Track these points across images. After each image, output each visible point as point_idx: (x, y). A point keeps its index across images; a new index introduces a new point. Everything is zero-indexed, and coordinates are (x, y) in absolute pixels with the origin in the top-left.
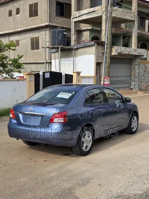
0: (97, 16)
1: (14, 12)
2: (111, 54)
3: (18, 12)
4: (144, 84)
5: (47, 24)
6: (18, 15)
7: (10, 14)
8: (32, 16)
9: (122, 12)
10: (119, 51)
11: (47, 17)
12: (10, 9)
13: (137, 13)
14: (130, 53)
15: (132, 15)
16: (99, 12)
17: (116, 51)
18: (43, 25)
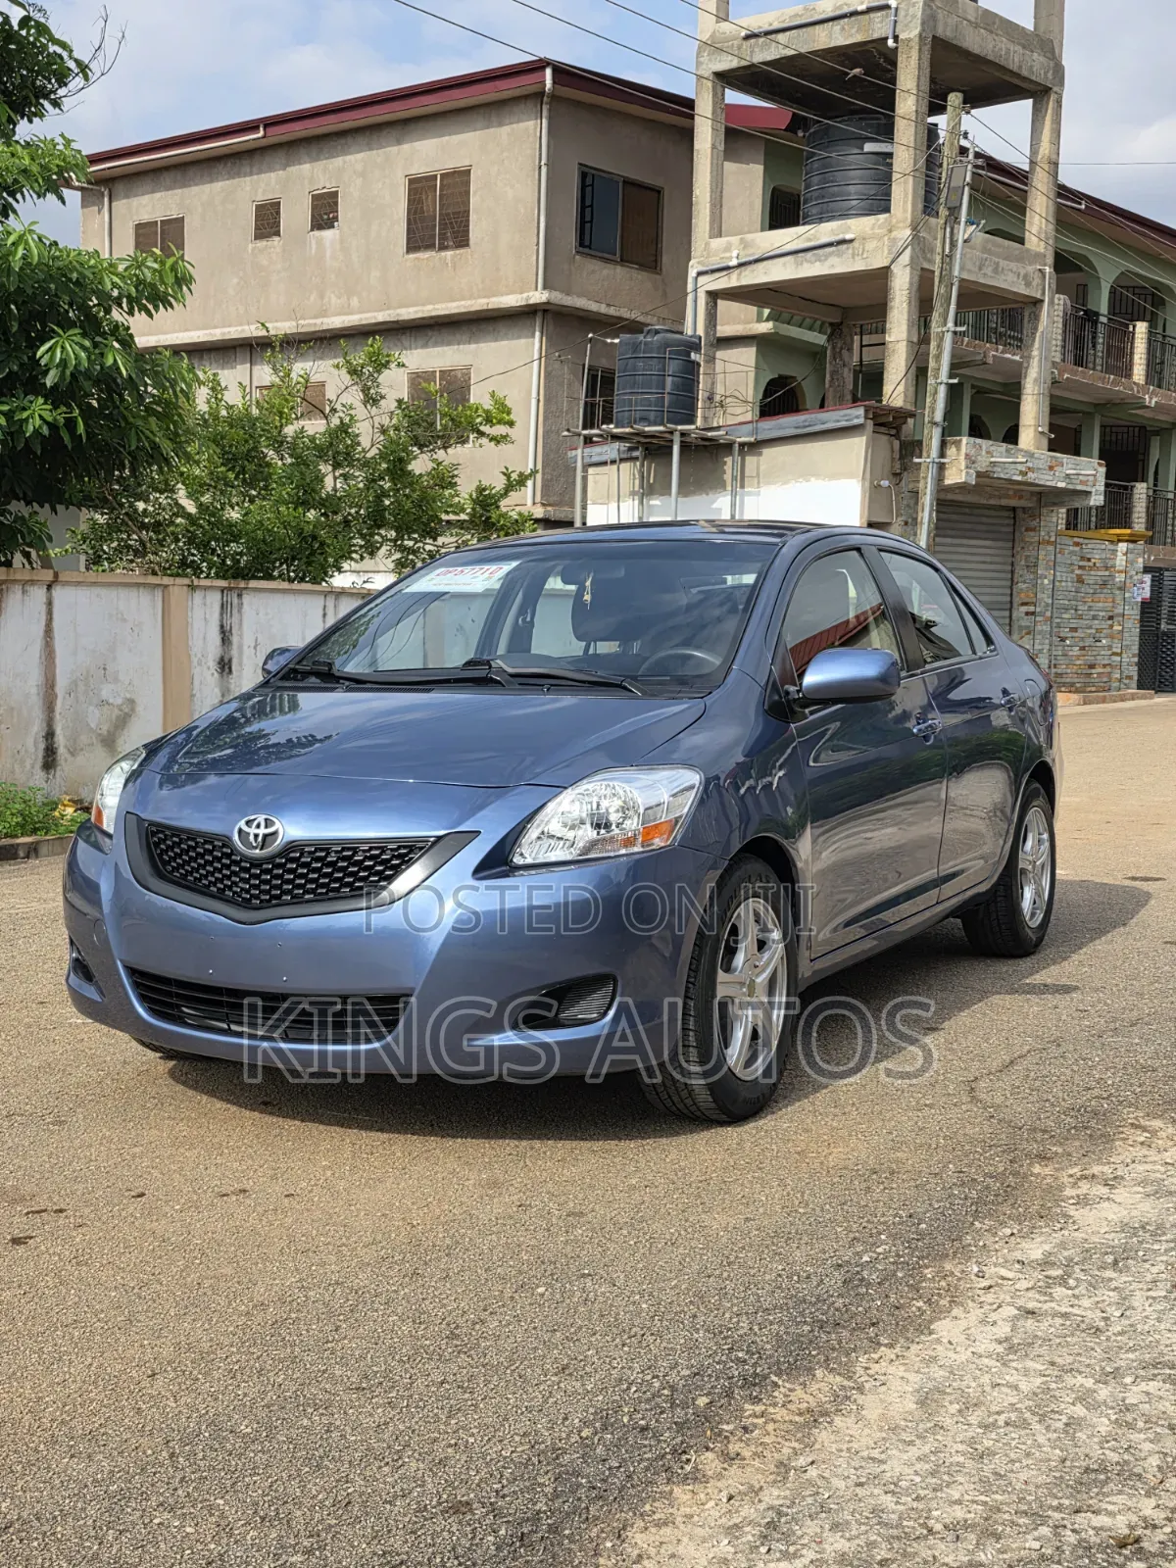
0: (859, 266)
1: (296, 214)
2: (940, 477)
3: (325, 211)
4: (1076, 651)
5: (539, 296)
6: (327, 234)
7: (268, 221)
8: (430, 246)
9: (985, 250)
10: (982, 464)
11: (533, 258)
12: (262, 196)
13: (1050, 260)
14: (1031, 477)
15: (1030, 269)
16: (871, 245)
17: (971, 461)
18: (511, 300)
